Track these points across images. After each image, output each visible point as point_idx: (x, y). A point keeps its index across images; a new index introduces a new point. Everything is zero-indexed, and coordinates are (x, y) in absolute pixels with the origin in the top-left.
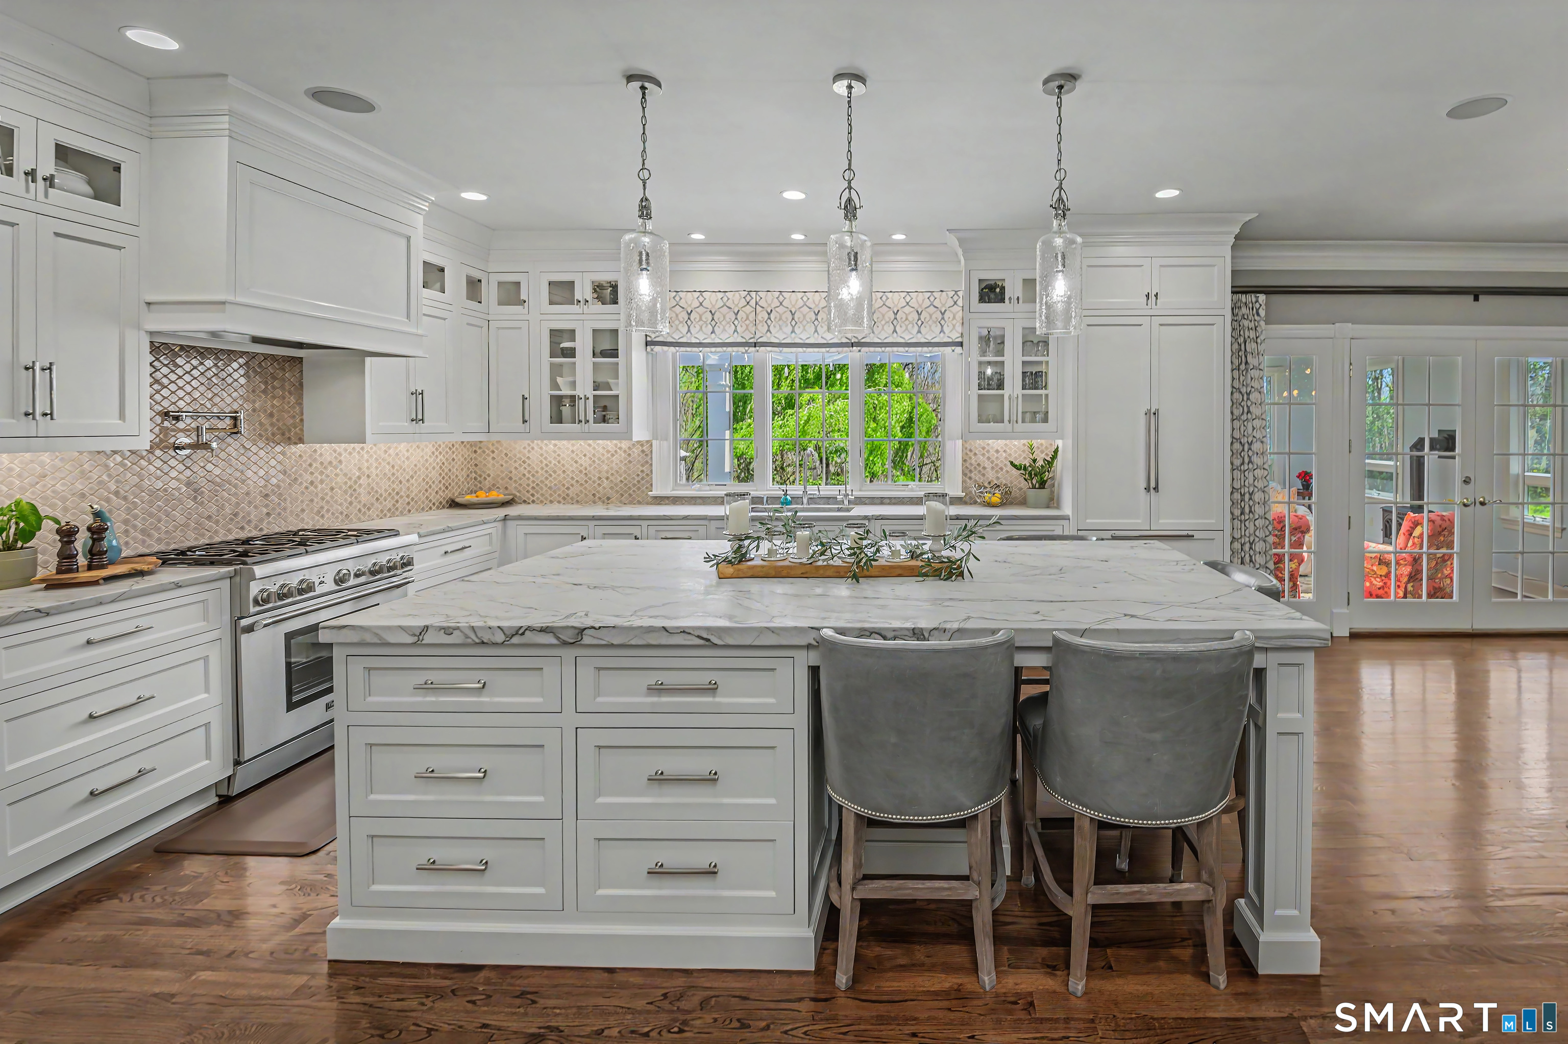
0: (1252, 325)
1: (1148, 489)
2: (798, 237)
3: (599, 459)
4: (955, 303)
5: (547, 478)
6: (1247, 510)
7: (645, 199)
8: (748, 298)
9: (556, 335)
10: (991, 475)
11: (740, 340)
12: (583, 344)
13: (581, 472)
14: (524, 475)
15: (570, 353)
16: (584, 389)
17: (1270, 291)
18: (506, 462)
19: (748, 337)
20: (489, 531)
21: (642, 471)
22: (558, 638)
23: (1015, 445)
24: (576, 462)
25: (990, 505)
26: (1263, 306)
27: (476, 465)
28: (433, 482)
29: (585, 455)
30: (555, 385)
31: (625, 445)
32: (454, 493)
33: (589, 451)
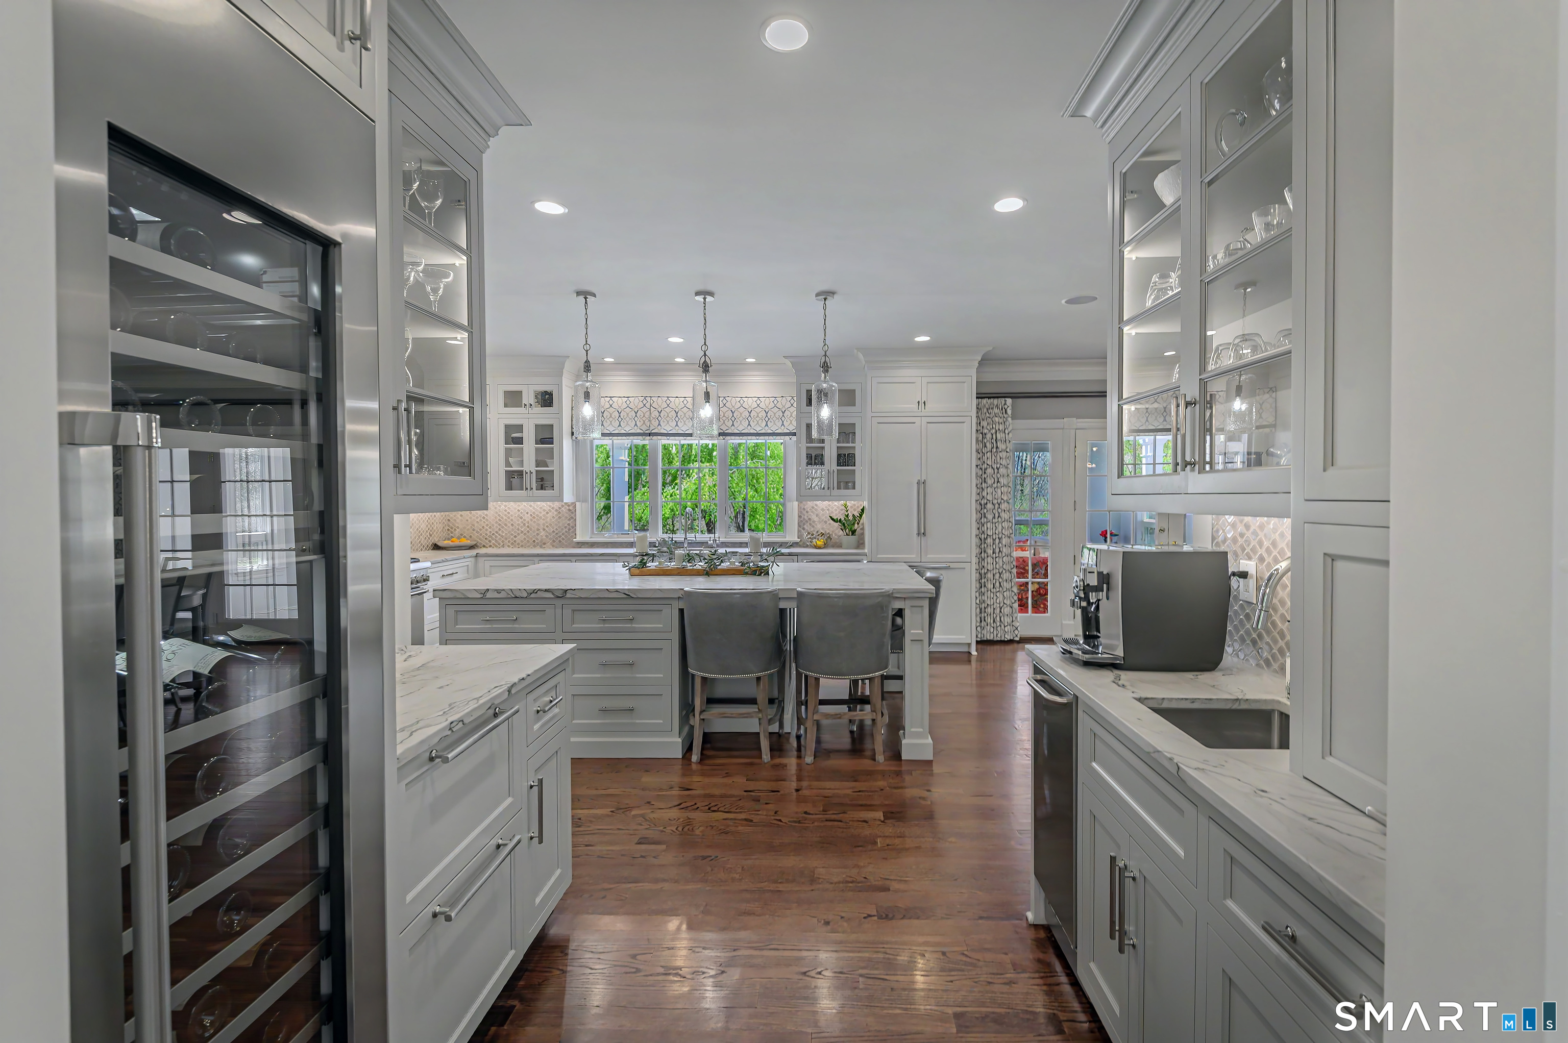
0: (1001, 421)
1: (918, 534)
2: (679, 360)
3: (537, 516)
4: (792, 405)
5: (500, 529)
6: (997, 550)
7: (587, 362)
8: (645, 402)
9: (509, 428)
10: (819, 527)
11: (639, 431)
12: (529, 436)
13: (524, 524)
14: (483, 527)
15: (519, 441)
16: (529, 465)
17: (1014, 396)
18: (471, 518)
19: (644, 429)
20: (466, 564)
21: (569, 524)
22: (553, 594)
23: (835, 505)
24: (521, 518)
25: (816, 547)
26: (1010, 407)
27: (449, 520)
28: (423, 531)
29: (527, 513)
30: (508, 464)
31: (557, 504)
32: (436, 540)
33: (531, 511)
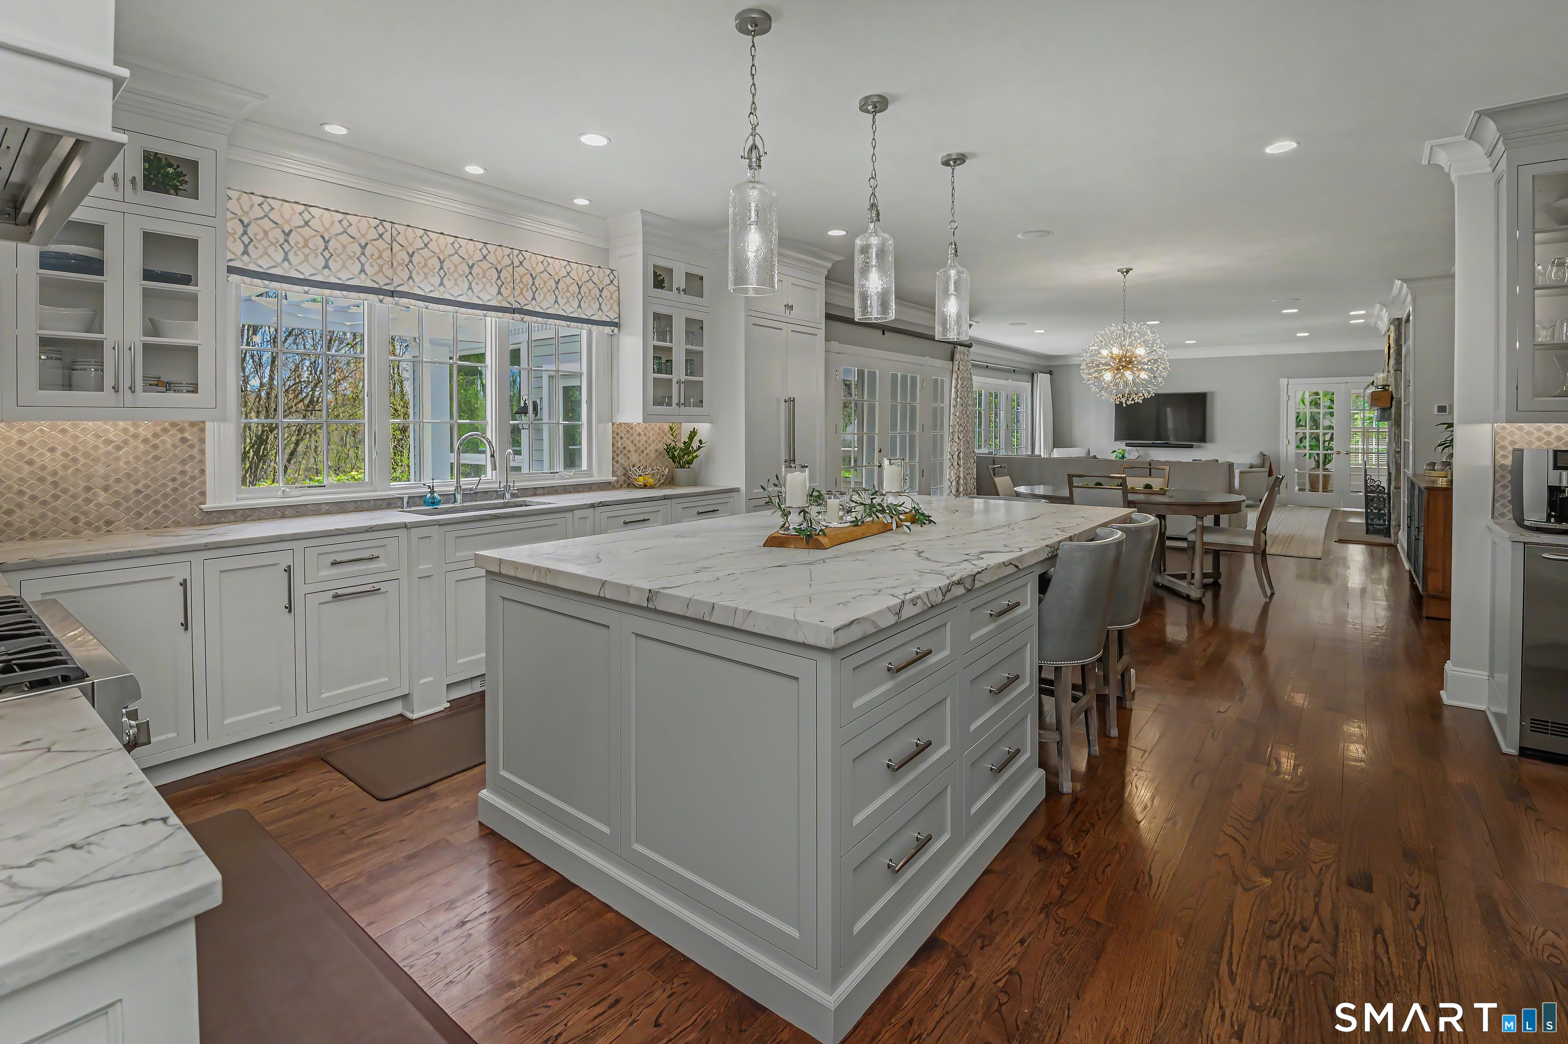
3: (86, 456)
4: (612, 282)
8: (380, 229)
11: (369, 284)
12: (123, 256)
13: (42, 480)
16: (124, 330)
19: (382, 282)
21: (183, 473)
22: (965, 587)
24: (31, 463)
25: (646, 486)
29: (51, 449)
